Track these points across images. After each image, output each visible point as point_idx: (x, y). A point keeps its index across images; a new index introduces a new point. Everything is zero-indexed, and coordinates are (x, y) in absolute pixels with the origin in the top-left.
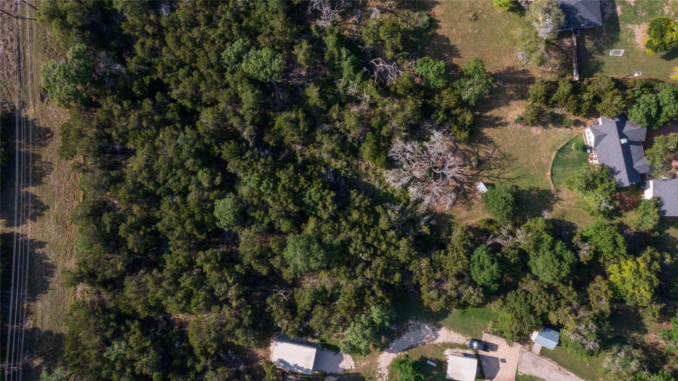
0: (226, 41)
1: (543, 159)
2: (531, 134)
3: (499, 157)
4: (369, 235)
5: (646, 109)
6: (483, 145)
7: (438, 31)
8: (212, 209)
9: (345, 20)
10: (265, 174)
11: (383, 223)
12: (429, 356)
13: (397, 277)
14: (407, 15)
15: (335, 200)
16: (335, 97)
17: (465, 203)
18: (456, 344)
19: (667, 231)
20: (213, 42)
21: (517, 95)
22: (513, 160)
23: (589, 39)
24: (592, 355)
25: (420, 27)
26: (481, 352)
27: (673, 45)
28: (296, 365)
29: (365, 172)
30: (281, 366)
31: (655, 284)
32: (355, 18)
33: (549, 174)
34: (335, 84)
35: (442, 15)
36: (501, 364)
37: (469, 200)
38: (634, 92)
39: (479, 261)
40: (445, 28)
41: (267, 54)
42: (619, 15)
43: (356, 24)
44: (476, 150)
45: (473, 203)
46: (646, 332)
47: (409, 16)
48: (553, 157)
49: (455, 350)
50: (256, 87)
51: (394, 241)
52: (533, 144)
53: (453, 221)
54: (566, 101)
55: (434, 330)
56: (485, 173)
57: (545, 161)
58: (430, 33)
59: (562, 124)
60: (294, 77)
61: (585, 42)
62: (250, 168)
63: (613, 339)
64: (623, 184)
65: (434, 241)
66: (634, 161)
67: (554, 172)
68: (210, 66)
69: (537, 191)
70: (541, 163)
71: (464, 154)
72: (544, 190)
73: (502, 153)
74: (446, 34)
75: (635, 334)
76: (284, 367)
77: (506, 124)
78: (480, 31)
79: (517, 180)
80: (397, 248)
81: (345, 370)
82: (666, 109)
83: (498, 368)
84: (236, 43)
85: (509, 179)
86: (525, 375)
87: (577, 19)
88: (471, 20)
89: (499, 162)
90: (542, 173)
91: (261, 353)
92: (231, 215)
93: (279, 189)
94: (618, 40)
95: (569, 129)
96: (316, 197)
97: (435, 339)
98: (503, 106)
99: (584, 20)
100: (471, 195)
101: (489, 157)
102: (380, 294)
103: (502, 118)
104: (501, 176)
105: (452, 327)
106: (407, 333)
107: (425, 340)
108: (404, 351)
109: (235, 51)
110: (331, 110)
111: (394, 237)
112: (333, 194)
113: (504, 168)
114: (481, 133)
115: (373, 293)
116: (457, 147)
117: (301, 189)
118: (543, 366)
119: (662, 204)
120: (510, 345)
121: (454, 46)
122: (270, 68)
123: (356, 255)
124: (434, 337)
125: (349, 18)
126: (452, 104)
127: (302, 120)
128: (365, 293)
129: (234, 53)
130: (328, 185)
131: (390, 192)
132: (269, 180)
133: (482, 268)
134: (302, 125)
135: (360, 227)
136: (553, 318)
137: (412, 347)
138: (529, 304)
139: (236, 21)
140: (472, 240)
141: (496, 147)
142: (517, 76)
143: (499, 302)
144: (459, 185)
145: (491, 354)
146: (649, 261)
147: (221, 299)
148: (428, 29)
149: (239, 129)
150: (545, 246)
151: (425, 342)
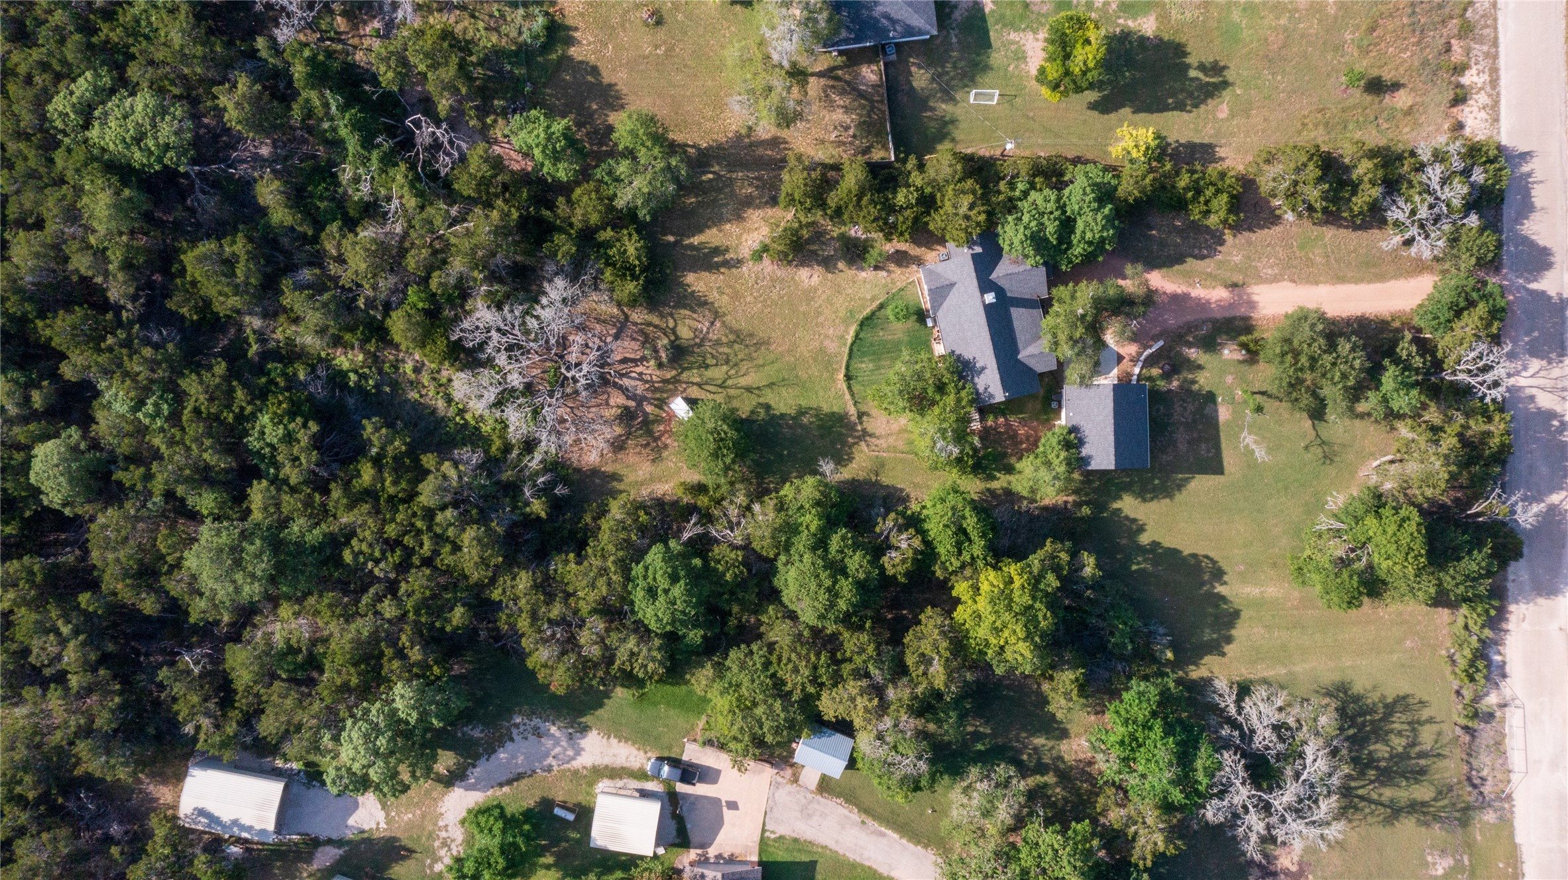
0: (58, 77)
1: (827, 343)
2: (797, 285)
3: (724, 340)
4: (393, 520)
5: (1033, 224)
6: (687, 312)
7: (573, 51)
8: (26, 466)
9: (355, 27)
10: (152, 381)
11: (427, 494)
12: (560, 797)
13: (458, 616)
14: (497, 14)
15: (317, 443)
16: (332, 205)
17: (648, 444)
18: (623, 768)
19: (1117, 505)
20: (29, 80)
21: (761, 197)
22: (758, 345)
23: (920, 67)
24: (917, 788)
25: (525, 43)
26: (681, 788)
27: (1089, 75)
28: (235, 822)
29: (413, 376)
30: (201, 824)
31: (1043, 624)
32: (377, 24)
33: (841, 376)
34: (334, 176)
35: (581, 15)
36: (727, 814)
37: (656, 439)
38: (1012, 186)
39: (645, 577)
40: (589, 44)
41: (147, 106)
42: (987, 10)
43: (378, 36)
44: (671, 324)
45: (666, 446)
46: (1064, 734)
47: (503, 16)
48: (850, 338)
49: (620, 783)
50: (125, 183)
51: (451, 532)
52: (803, 308)
53: (621, 487)
54: (858, 205)
55: (570, 737)
56: (694, 376)
57: (832, 346)
58: (554, 56)
59: (864, 260)
60: (244, 161)
61: (910, 73)
62: (115, 369)
63: (987, 751)
64: (991, 396)
65: (565, 532)
66: (1020, 346)
67: (853, 373)
68: (21, 135)
69: (817, 416)
70: (822, 350)
71: (642, 332)
72: (833, 414)
73: (732, 331)
74: (592, 59)
75: (1039, 741)
76: (209, 826)
77: (739, 262)
78: (671, 49)
79: (768, 391)
80: (457, 548)
81: (363, 832)
82: (1080, 224)
83: (719, 823)
84: (81, 80)
85: (749, 389)
86: (781, 837)
87: (878, 21)
88: (647, 25)
89: (726, 350)
90: (826, 375)
91: (163, 793)
92: (61, 479)
93: (186, 414)
94: (986, 68)
95: (884, 274)
96: (274, 434)
97: (573, 759)
98: (729, 221)
99: (894, 22)
100: (661, 428)
101: (702, 340)
102: (415, 654)
103: (727, 250)
104: (730, 382)
105: (615, 730)
106: (509, 745)
107: (550, 760)
108: (501, 785)
109: (74, 99)
110: (323, 235)
111: (451, 525)
112: (314, 427)
113: (736, 365)
114: (681, 284)
115: (401, 654)
116: (627, 317)
117: (241, 417)
118: (824, 815)
119: (1081, 442)
120: (741, 769)
121: (610, 86)
122: (156, 138)
123: (358, 568)
124: (570, 753)
125: (365, 23)
126: (594, 219)
127: (243, 258)
128: (382, 654)
129: (74, 105)
130: (305, 408)
131: (473, 422)
132: (161, 397)
133: (652, 592)
134: (240, 271)
135: (377, 499)
136: (828, 706)
137: (519, 777)
138: (773, 676)
139: (79, 30)
140: (642, 530)
141: (716, 315)
142: (760, 151)
143: (708, 671)
144: (632, 404)
145: (700, 789)
146: (1036, 571)
147: (47, 672)
148: (546, 48)
149: (99, 280)
150: (802, 542)
151: (551, 766)
